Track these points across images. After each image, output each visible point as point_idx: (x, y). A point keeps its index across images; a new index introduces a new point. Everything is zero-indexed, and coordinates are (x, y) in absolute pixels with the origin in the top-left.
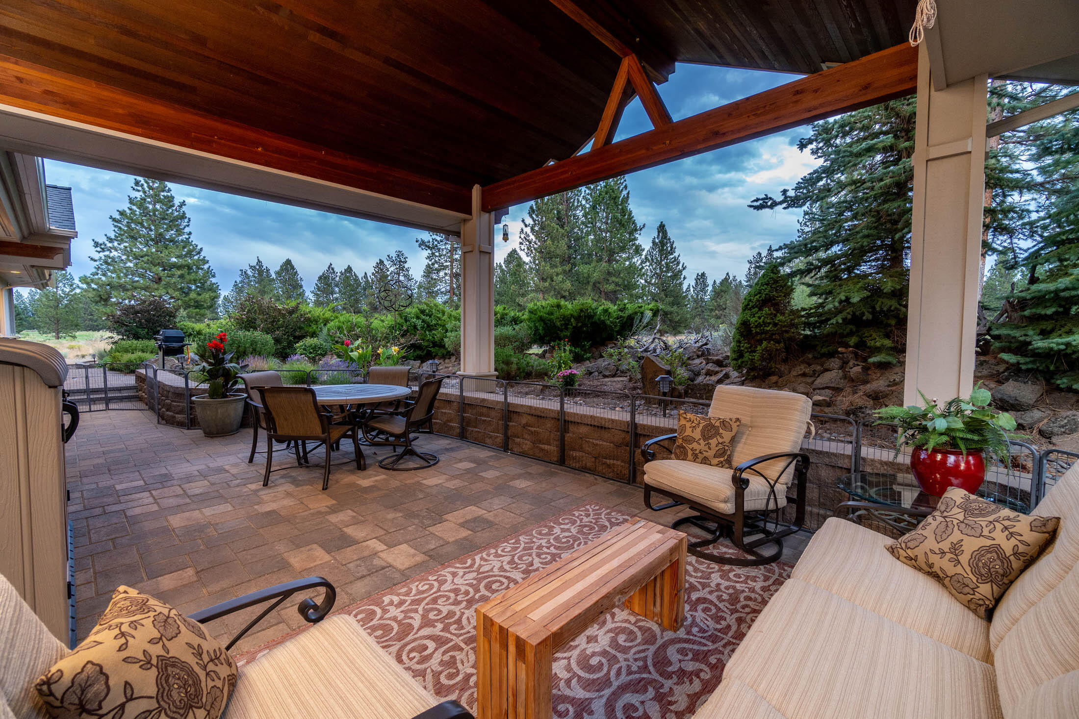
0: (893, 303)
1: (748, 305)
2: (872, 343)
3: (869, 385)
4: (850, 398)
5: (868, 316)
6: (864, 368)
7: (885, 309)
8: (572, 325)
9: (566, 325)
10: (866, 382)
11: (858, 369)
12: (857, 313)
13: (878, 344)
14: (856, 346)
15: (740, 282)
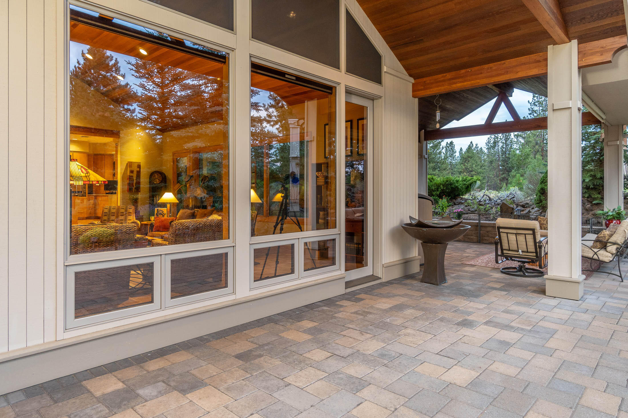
0: (601, 181)
1: (543, 181)
2: (594, 196)
3: (593, 212)
4: (587, 216)
5: (592, 186)
6: (591, 205)
7: (598, 184)
8: (441, 188)
9: (438, 189)
10: (592, 210)
11: (589, 206)
12: (588, 185)
13: (596, 197)
14: (588, 198)
15: (481, 148)
